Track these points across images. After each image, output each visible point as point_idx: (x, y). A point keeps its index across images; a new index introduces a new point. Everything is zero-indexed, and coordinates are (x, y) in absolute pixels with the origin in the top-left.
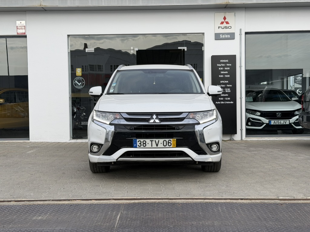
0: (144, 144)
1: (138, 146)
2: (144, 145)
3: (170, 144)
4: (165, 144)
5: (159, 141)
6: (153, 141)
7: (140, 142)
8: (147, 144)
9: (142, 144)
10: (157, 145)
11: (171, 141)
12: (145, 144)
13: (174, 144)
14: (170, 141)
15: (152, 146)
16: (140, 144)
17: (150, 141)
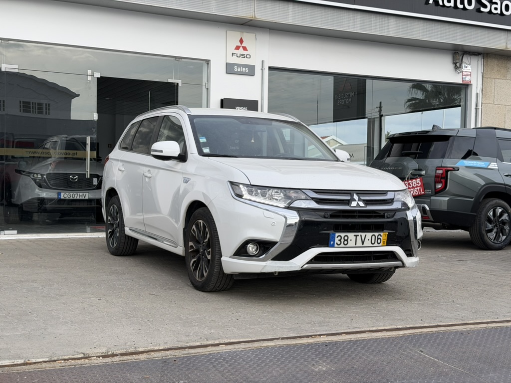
0: (345, 240)
1: (337, 243)
2: (346, 242)
3: (379, 241)
4: (373, 242)
5: (366, 235)
6: (358, 235)
7: (339, 238)
8: (349, 240)
9: (342, 240)
10: (363, 243)
11: (381, 236)
12: (347, 240)
13: (384, 240)
14: (379, 237)
15: (356, 244)
16: (339, 240)
17: (354, 235)
